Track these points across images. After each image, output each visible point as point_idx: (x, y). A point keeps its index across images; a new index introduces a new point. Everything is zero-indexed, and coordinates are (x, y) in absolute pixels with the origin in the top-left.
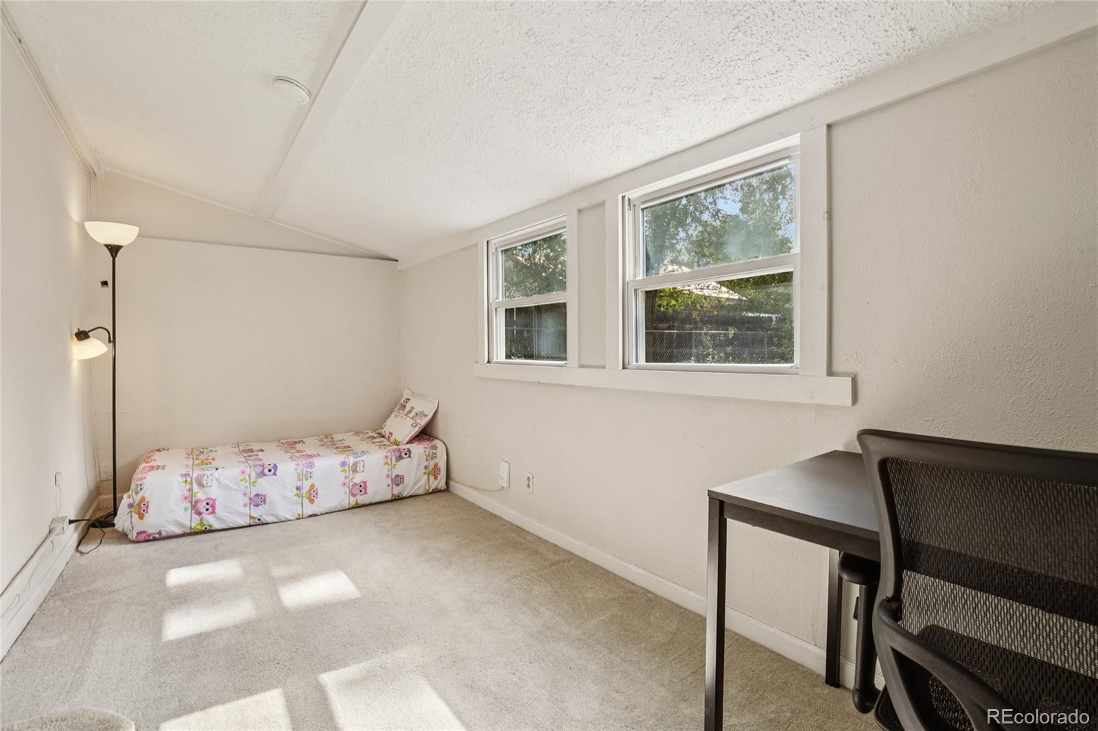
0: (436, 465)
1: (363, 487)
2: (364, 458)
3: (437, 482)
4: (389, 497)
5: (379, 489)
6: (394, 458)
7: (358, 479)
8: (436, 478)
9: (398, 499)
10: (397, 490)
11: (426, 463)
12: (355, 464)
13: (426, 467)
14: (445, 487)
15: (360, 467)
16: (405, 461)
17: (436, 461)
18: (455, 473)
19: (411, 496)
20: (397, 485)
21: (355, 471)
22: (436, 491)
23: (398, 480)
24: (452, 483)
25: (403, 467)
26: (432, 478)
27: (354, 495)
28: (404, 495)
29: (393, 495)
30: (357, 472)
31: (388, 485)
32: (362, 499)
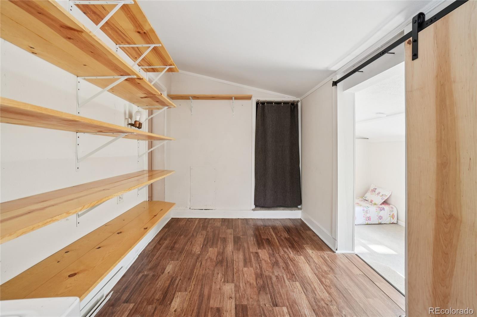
0: (393, 214)
1: (369, 218)
2: (369, 209)
3: (393, 220)
4: (377, 223)
5: (375, 220)
6: (379, 210)
7: (368, 215)
8: (393, 219)
9: (380, 224)
10: (380, 221)
11: (390, 213)
12: (367, 211)
13: (390, 215)
14: (396, 222)
15: (368, 212)
16: (383, 212)
17: (393, 213)
18: (399, 218)
19: (384, 224)
20: (380, 219)
21: (367, 213)
22: (393, 223)
23: (381, 217)
24: (399, 221)
25: (382, 213)
26: (392, 218)
27: (366, 220)
28: (382, 223)
29: (379, 222)
30: (368, 213)
31: (377, 219)
32: (369, 222)
